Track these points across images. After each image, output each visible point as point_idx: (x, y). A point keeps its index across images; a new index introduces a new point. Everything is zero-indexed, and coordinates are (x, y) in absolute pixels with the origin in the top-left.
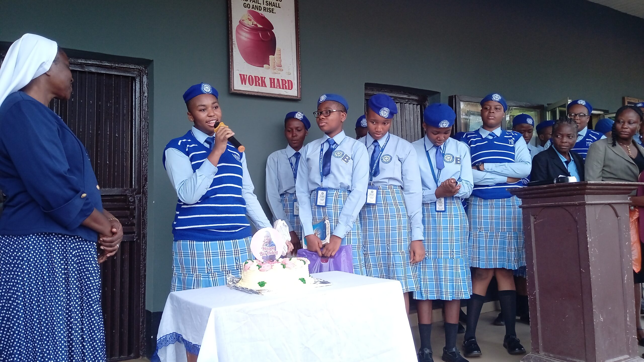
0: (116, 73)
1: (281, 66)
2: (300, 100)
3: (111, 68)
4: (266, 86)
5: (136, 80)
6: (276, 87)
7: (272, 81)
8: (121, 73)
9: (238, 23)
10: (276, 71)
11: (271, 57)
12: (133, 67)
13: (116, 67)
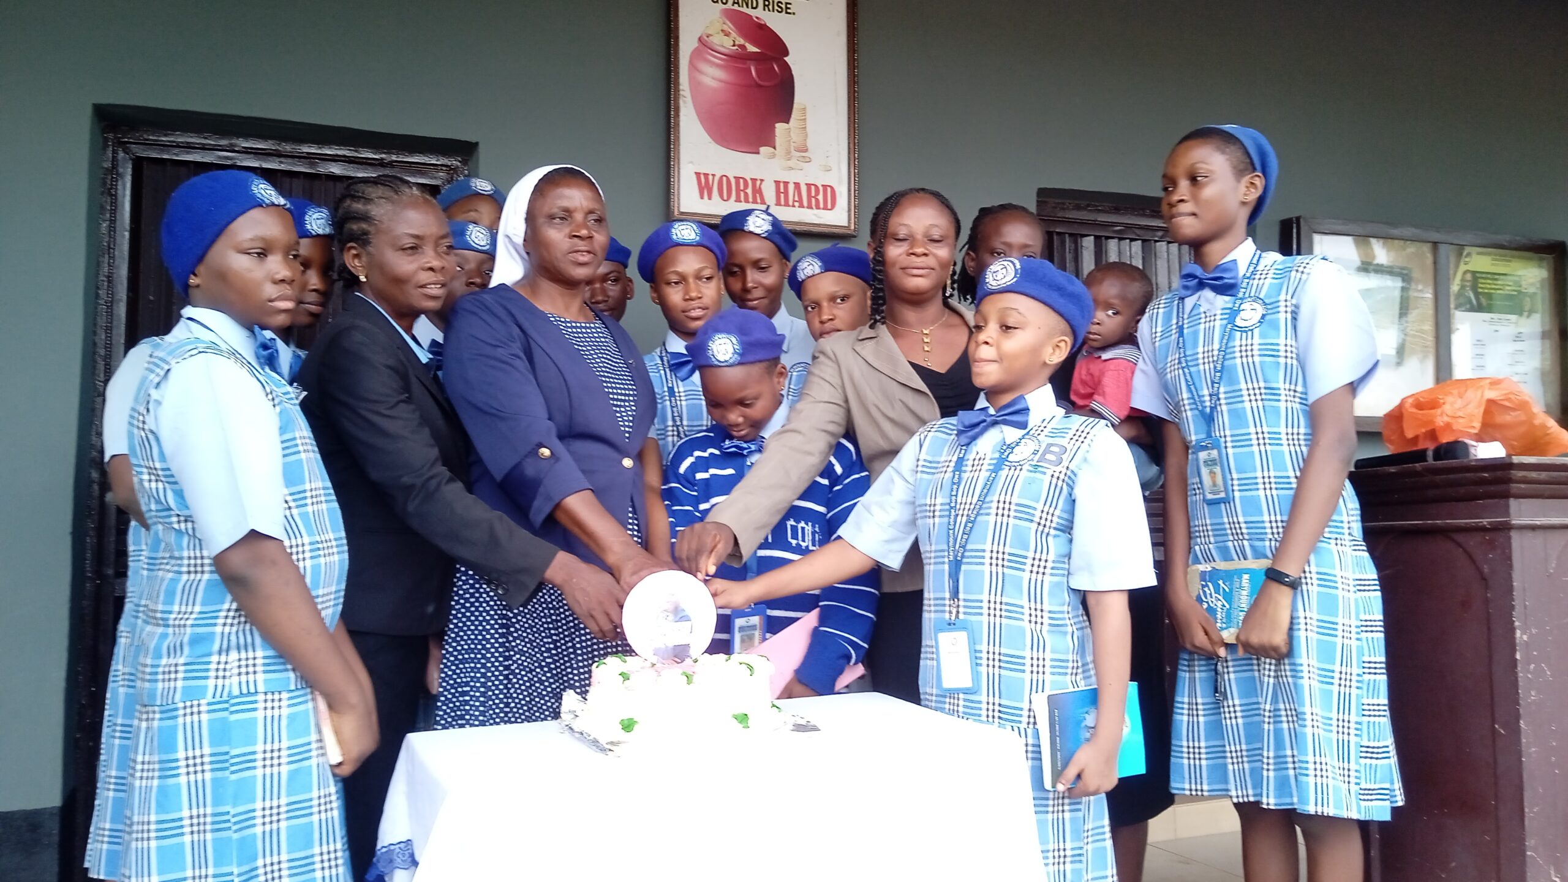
1: (806, 151)
2: (855, 237)
3: (381, 165)
6: (791, 203)
7: (781, 188)
9: (695, 44)
10: (791, 163)
11: (780, 127)
12: (434, 162)
13: (392, 161)
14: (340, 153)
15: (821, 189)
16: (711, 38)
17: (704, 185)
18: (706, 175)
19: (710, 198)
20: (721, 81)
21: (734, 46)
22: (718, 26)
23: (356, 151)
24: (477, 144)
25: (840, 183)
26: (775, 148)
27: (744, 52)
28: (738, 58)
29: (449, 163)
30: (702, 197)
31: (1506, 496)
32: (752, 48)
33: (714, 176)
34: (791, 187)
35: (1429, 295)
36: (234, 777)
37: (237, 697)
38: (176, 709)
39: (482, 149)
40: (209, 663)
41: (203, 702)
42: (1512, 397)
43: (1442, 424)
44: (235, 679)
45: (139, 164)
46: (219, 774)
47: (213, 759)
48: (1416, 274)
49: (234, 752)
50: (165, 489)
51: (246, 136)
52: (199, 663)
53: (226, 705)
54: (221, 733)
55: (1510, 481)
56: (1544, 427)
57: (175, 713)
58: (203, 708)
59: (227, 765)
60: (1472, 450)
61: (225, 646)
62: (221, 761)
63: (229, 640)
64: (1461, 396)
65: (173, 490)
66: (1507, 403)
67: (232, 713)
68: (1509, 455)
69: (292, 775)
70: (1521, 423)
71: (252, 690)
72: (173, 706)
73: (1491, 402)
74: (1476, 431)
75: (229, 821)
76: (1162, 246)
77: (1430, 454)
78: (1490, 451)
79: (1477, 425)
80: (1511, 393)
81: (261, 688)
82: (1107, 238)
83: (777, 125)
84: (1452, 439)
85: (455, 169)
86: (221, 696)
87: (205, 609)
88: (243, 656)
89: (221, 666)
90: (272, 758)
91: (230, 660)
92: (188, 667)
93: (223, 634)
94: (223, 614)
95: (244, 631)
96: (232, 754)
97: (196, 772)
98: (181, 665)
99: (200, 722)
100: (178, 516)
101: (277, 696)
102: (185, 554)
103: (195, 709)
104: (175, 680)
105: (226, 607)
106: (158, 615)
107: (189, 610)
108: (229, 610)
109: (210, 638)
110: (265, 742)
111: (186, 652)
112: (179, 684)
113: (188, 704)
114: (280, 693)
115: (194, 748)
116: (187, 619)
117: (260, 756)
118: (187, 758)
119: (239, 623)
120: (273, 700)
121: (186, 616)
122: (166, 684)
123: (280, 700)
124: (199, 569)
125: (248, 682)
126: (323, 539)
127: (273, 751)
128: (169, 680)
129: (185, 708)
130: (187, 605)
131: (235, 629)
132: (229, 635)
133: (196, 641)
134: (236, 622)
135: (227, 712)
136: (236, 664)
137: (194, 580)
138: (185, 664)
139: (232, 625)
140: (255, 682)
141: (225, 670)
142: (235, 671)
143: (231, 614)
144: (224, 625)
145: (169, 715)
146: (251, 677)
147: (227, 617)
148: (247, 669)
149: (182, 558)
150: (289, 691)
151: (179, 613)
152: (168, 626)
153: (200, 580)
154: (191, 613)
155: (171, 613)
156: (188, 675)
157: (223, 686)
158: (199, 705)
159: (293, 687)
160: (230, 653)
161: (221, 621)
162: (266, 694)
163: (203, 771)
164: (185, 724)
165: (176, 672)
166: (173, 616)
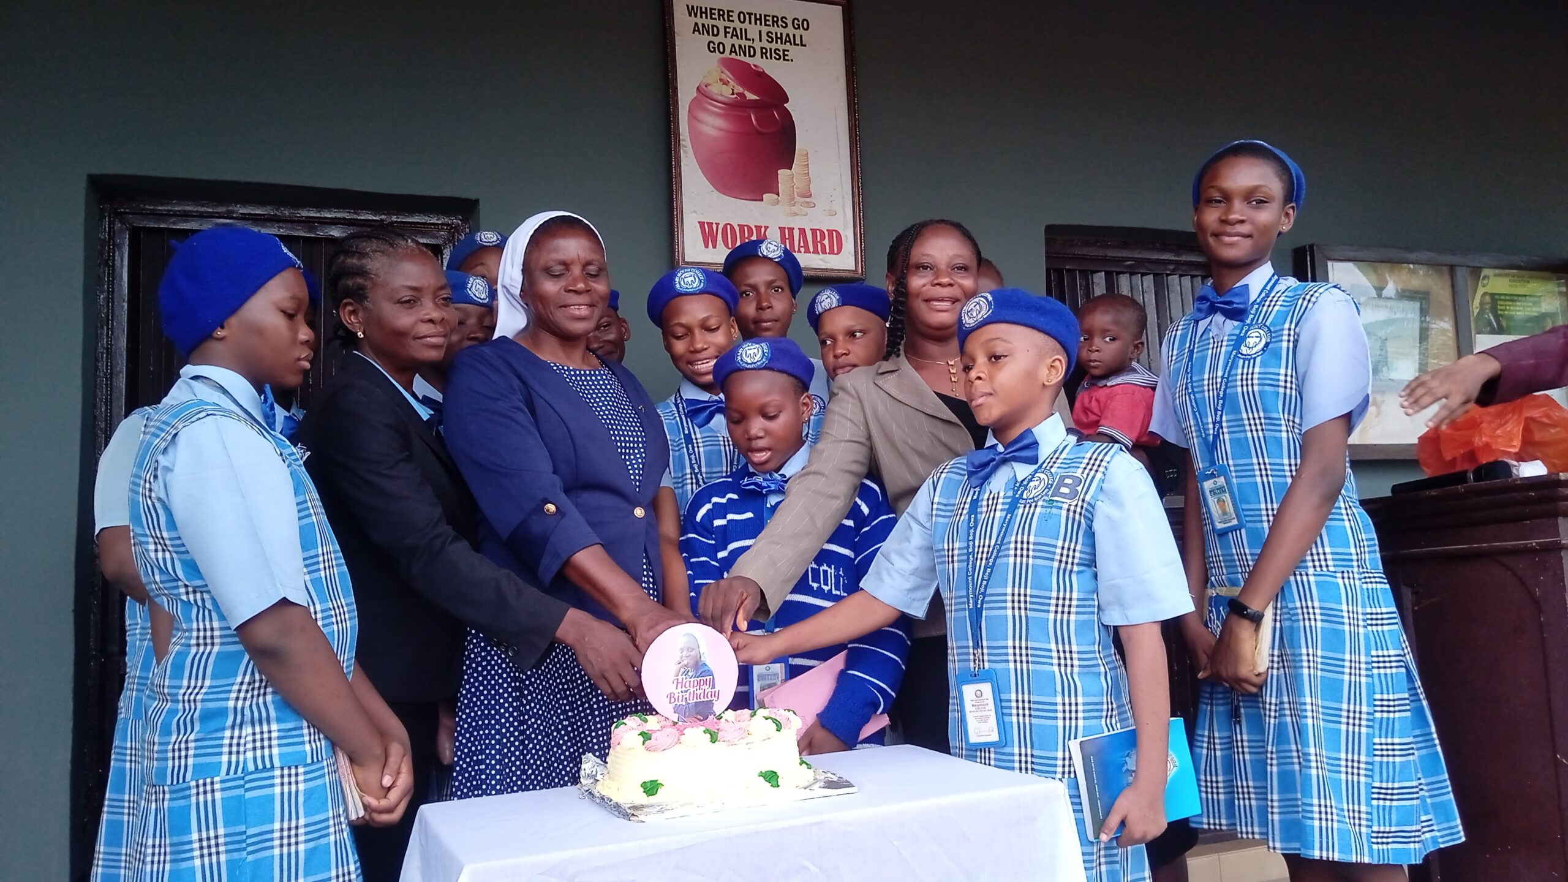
1: (810, 196)
7: (786, 234)
9: (694, 94)
10: (795, 209)
11: (782, 173)
12: (434, 221)
13: (392, 223)
14: (339, 215)
15: (826, 233)
16: (709, 87)
17: (709, 234)
18: (710, 224)
19: (714, 246)
20: (721, 129)
21: (733, 94)
22: (716, 75)
23: (355, 213)
24: (477, 201)
25: (846, 226)
26: (778, 195)
27: (743, 100)
28: (736, 108)
29: (450, 222)
30: (707, 246)
31: (1556, 515)
32: (751, 96)
33: (717, 224)
34: (796, 233)
36: (250, 858)
37: (252, 773)
38: (189, 788)
39: (482, 206)
40: (222, 738)
41: (216, 779)
43: (1481, 444)
44: (250, 755)
45: (136, 234)
46: (236, 855)
47: (228, 839)
48: (1435, 295)
49: (250, 832)
50: (172, 559)
51: (245, 202)
52: (212, 739)
53: (242, 782)
54: (237, 811)
55: (1557, 498)
57: (187, 793)
58: (217, 786)
59: (244, 845)
60: (1514, 471)
61: (238, 721)
62: (237, 842)
63: (243, 715)
65: (180, 559)
67: (247, 790)
68: (1551, 474)
69: (310, 853)
70: (1562, 440)
71: (268, 766)
72: (185, 785)
73: (1529, 421)
74: (1516, 450)
76: (1174, 280)
77: (1470, 475)
78: (1532, 469)
79: (1517, 443)
80: (1550, 409)
81: (277, 763)
82: (1118, 273)
83: (779, 172)
84: (1491, 459)
85: (457, 227)
86: (236, 773)
87: (215, 683)
88: (258, 729)
89: (235, 741)
90: (289, 836)
91: (244, 734)
92: (199, 744)
93: (235, 708)
94: (236, 687)
95: (258, 704)
96: (248, 834)
97: (210, 855)
98: (192, 741)
99: (214, 801)
100: (186, 586)
101: (293, 771)
102: (195, 626)
103: (209, 788)
104: (186, 757)
105: (239, 679)
106: (166, 691)
107: (199, 684)
108: (242, 683)
109: (223, 712)
110: (282, 820)
111: (197, 728)
112: (190, 761)
113: (201, 782)
114: (296, 767)
115: (208, 829)
116: (197, 694)
117: (277, 835)
118: (201, 840)
119: (252, 697)
120: (290, 776)
121: (196, 691)
122: (177, 762)
123: (297, 775)
124: (209, 641)
125: (263, 757)
126: (335, 605)
127: (289, 829)
128: (180, 758)
129: (198, 786)
130: (197, 678)
131: (248, 703)
132: (243, 709)
133: (208, 716)
134: (249, 695)
135: (242, 790)
136: (250, 738)
137: (203, 653)
138: (196, 741)
139: (245, 699)
140: (271, 756)
141: (238, 745)
142: (250, 746)
143: (244, 687)
144: (237, 699)
145: (180, 794)
146: (266, 752)
147: (239, 691)
148: (262, 743)
149: (190, 630)
150: (306, 765)
151: (188, 688)
152: (178, 701)
153: (210, 653)
154: (201, 687)
155: (180, 687)
156: (199, 751)
157: (238, 762)
158: (212, 783)
159: (309, 761)
160: (244, 727)
161: (234, 695)
162: (282, 768)
163: (218, 853)
164: (198, 804)
165: (187, 749)
166: (182, 691)
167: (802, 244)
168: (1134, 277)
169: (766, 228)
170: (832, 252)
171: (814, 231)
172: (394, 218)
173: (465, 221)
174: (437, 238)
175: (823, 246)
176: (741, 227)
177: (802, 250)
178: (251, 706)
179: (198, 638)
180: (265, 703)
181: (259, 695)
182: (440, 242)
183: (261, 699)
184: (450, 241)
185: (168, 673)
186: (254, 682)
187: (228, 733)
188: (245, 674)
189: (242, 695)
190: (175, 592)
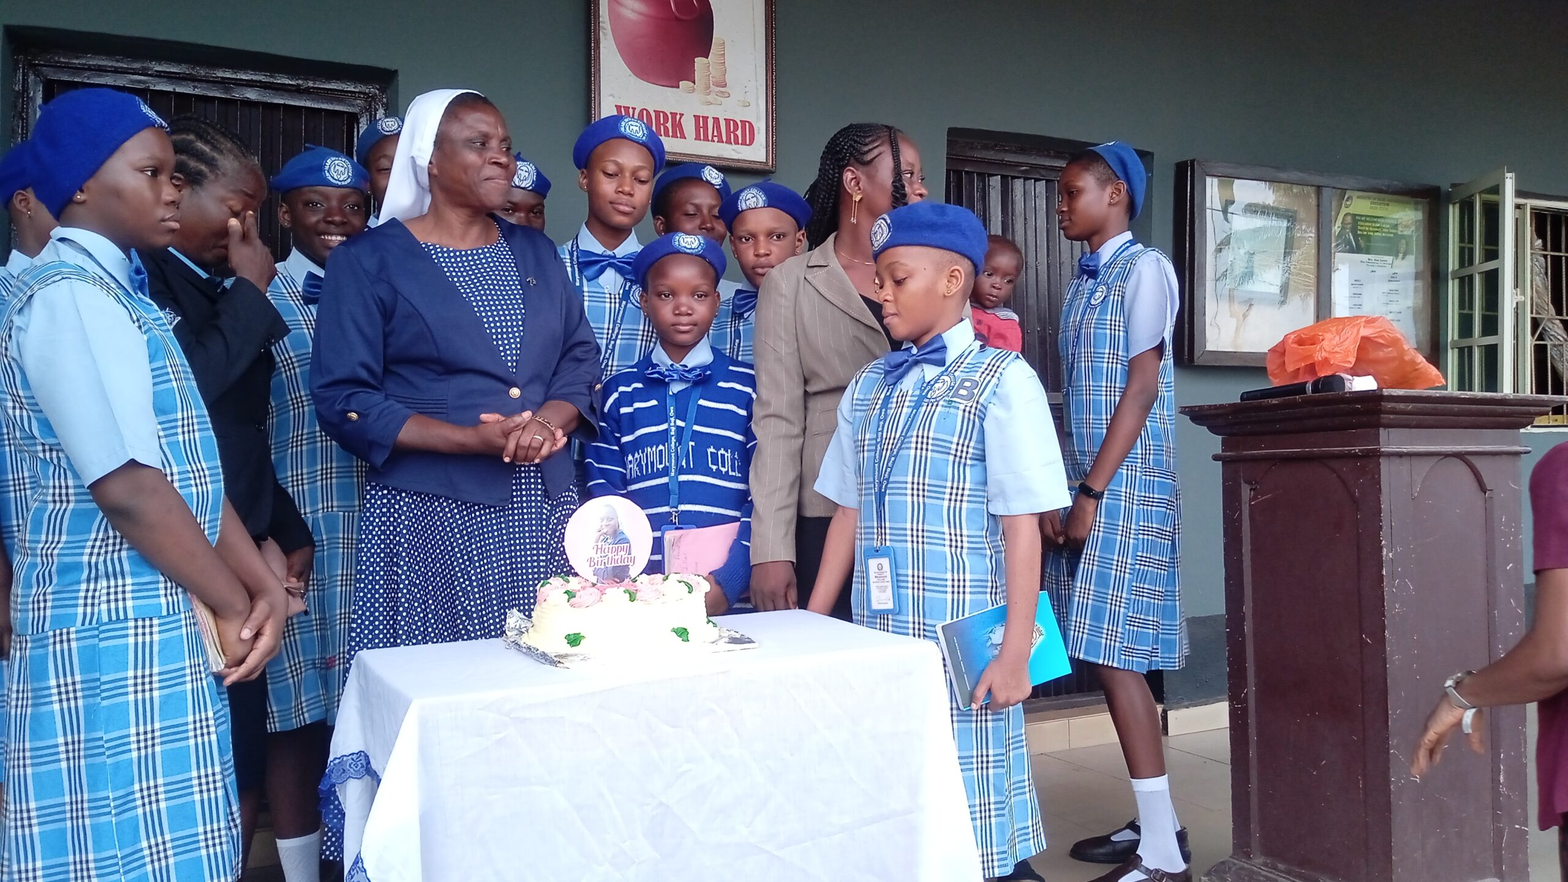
0: (308, 104)
1: (725, 86)
2: (773, 173)
3: (298, 91)
4: (683, 137)
5: (361, 120)
6: (710, 138)
7: (700, 122)
8: (323, 103)
10: (709, 98)
11: (699, 61)
12: (351, 89)
13: (309, 88)
14: (255, 78)
15: (740, 124)
20: (641, 14)
23: (271, 77)
24: (395, 72)
25: (758, 119)
26: (694, 83)
29: (367, 91)
31: (1377, 425)
33: (634, 109)
34: (710, 122)
35: (1312, 234)
36: (105, 703)
37: (106, 624)
38: (47, 638)
39: (400, 76)
40: (78, 591)
41: (72, 629)
42: (1385, 334)
43: (1320, 359)
44: (104, 607)
45: (49, 87)
46: (91, 700)
47: (85, 686)
48: (1302, 214)
49: (104, 679)
50: (29, 417)
52: (68, 592)
53: (96, 632)
54: (92, 660)
55: (1380, 412)
56: (1413, 362)
57: (45, 642)
58: (72, 636)
59: (98, 691)
60: (1347, 384)
61: (93, 575)
62: (92, 688)
63: (97, 569)
64: (1339, 333)
65: (35, 417)
66: (1382, 341)
67: (101, 640)
68: (1380, 389)
69: (164, 700)
70: (1393, 359)
71: (122, 617)
72: (43, 635)
73: (1365, 340)
74: (1351, 366)
75: (103, 746)
77: (1309, 387)
78: (1364, 384)
79: (1353, 360)
80: (1385, 331)
81: (130, 615)
82: (1014, 178)
83: (696, 60)
84: (1329, 373)
85: (374, 97)
86: (90, 623)
87: (72, 538)
88: (112, 583)
89: (90, 594)
90: (143, 683)
91: (99, 587)
92: (57, 596)
93: (90, 563)
94: (90, 543)
95: (112, 560)
96: (102, 680)
97: (68, 700)
98: (50, 594)
99: (70, 649)
100: (43, 444)
101: (147, 623)
102: (51, 483)
103: (65, 637)
104: (45, 608)
105: (93, 536)
106: (27, 545)
107: (56, 539)
108: (96, 540)
109: (78, 567)
110: (136, 668)
111: (55, 581)
112: (49, 612)
113: (58, 632)
114: (151, 619)
115: (65, 675)
116: (54, 548)
117: (131, 682)
118: (59, 686)
119: (106, 552)
120: (144, 627)
121: (53, 546)
122: (36, 613)
123: (151, 626)
124: (64, 498)
125: (117, 609)
126: (195, 468)
127: (143, 677)
128: (39, 609)
129: (55, 636)
130: (54, 534)
131: (101, 558)
132: (97, 564)
133: (64, 570)
134: (103, 551)
135: (97, 639)
136: (105, 591)
137: (59, 509)
138: (53, 593)
139: (99, 554)
140: (125, 609)
141: (93, 597)
142: (104, 598)
143: (98, 543)
144: (91, 554)
145: (40, 644)
146: (121, 604)
147: (93, 547)
148: (116, 596)
149: (47, 487)
150: (160, 617)
151: (46, 542)
152: (36, 555)
153: (65, 510)
154: (58, 542)
155: (39, 542)
156: (56, 603)
157: (92, 614)
158: (68, 633)
159: (164, 613)
160: (99, 581)
161: (88, 551)
162: (136, 620)
163: (76, 698)
164: (55, 652)
165: (45, 601)
166: (41, 546)
167: (715, 134)
168: (1028, 182)
169: (682, 115)
170: (744, 143)
171: (727, 121)
172: (311, 84)
173: (382, 90)
174: (353, 106)
175: (736, 136)
176: (657, 113)
177: (716, 139)
178: (105, 561)
179: (54, 495)
180: (120, 559)
181: (113, 551)
182: (356, 110)
183: (116, 555)
184: (367, 110)
185: (28, 528)
186: (108, 538)
187: (84, 586)
188: (98, 531)
189: (96, 551)
190: (33, 449)
